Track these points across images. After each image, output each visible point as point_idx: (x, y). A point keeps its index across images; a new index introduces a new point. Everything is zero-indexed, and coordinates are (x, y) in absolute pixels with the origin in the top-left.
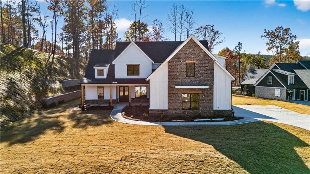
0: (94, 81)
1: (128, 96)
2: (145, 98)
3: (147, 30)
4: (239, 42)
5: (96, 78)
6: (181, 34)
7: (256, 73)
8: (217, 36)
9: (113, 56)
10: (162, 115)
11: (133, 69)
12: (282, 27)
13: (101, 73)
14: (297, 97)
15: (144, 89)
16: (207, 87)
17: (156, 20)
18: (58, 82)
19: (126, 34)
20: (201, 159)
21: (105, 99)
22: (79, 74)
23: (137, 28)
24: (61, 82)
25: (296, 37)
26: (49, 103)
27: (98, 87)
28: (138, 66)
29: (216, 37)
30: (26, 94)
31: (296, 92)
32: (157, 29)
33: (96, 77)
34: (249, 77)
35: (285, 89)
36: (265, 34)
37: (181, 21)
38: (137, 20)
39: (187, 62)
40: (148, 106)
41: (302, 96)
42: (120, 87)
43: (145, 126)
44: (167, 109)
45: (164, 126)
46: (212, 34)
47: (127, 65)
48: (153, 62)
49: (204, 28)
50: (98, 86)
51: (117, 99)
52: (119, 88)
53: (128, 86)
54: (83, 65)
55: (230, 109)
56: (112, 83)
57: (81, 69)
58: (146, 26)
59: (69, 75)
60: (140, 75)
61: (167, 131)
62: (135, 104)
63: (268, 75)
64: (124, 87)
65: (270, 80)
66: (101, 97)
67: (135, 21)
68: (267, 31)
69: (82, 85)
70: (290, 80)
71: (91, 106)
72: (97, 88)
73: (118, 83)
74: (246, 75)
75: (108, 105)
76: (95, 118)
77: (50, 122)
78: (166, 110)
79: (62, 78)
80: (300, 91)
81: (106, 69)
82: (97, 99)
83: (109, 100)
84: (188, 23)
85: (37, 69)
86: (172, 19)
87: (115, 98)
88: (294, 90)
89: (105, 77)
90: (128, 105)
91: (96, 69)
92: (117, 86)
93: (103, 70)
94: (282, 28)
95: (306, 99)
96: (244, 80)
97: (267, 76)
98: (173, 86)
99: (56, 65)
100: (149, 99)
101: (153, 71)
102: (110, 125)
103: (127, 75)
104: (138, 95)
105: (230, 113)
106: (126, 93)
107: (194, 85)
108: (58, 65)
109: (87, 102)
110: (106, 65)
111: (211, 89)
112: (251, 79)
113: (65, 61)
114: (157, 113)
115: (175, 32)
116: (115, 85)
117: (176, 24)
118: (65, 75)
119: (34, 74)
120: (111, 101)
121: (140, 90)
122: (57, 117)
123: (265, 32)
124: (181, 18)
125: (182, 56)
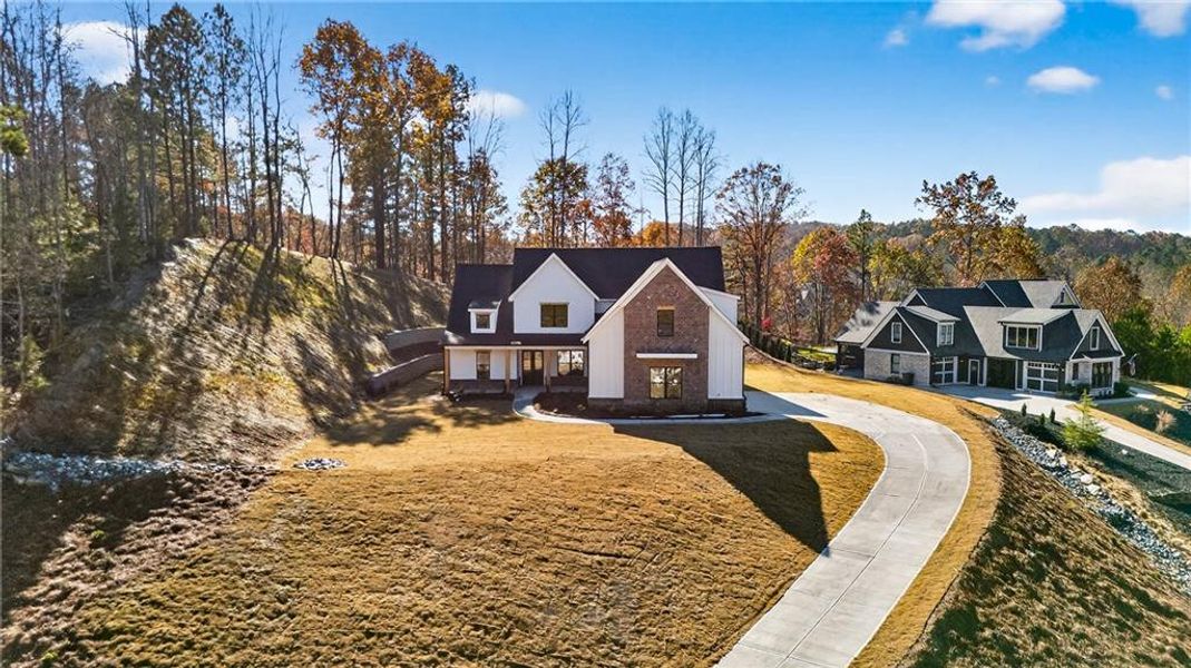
0: (470, 340)
1: (542, 371)
2: (579, 376)
3: (583, 186)
4: (863, 211)
5: (472, 332)
6: (682, 194)
7: (878, 312)
8: (789, 196)
9: (509, 282)
10: (612, 409)
11: (554, 313)
12: (974, 176)
13: (483, 322)
14: (962, 377)
15: (578, 357)
16: (695, 356)
17: (611, 156)
18: (374, 338)
19: (525, 195)
20: (657, 460)
21: (492, 377)
22: (412, 316)
23: (556, 181)
24: (380, 337)
25: (1013, 204)
26: (377, 386)
27: (478, 352)
28: (564, 307)
29: (787, 201)
30: (333, 367)
31: (959, 363)
32: (614, 180)
33: (474, 329)
34: (859, 322)
35: (926, 357)
36: (927, 195)
37: (682, 157)
38: (558, 156)
39: (659, 308)
40: (587, 393)
41: (974, 374)
42: (524, 351)
43: (579, 425)
44: (622, 396)
45: (613, 425)
46: (774, 193)
47: (540, 303)
48: (598, 298)
49: (753, 173)
50: (479, 350)
51: (519, 378)
52: (521, 356)
53: (542, 351)
54: (417, 289)
55: (741, 397)
56: (510, 345)
57: (415, 301)
58: (584, 170)
59: (390, 318)
60: (568, 326)
61: (616, 431)
62: (559, 390)
63: (893, 320)
64: (533, 352)
65: (896, 335)
66: (483, 373)
67: (550, 158)
68: (930, 186)
69: (446, 348)
70: (943, 334)
71: (466, 392)
72: (476, 354)
73: (523, 345)
74: (854, 317)
75: (501, 391)
76: (486, 413)
77: (404, 420)
78: (620, 399)
79: (379, 327)
80: (970, 361)
81: (493, 314)
82: (475, 377)
83: (503, 381)
84: (701, 165)
85: (325, 307)
86: (656, 150)
87: (514, 376)
88: (956, 359)
89: (492, 329)
90: (545, 390)
91: (473, 313)
92: (518, 351)
93: (488, 316)
94: (975, 178)
95: (981, 382)
96: (846, 330)
97: (889, 323)
98: (633, 353)
99: (357, 294)
100: (587, 379)
101: (598, 317)
102: (518, 423)
103: (539, 325)
104: (564, 369)
105: (739, 403)
106: (538, 364)
107: (673, 353)
108: (361, 293)
109: (455, 383)
110: (495, 303)
111: (703, 358)
112: (861, 328)
113: (372, 281)
114: (603, 404)
115: (665, 188)
116: (516, 347)
117: (669, 165)
118: (382, 319)
119: (325, 320)
120: (508, 382)
121: (568, 359)
122: (412, 411)
123: (926, 189)
124: (681, 145)
125: (649, 297)
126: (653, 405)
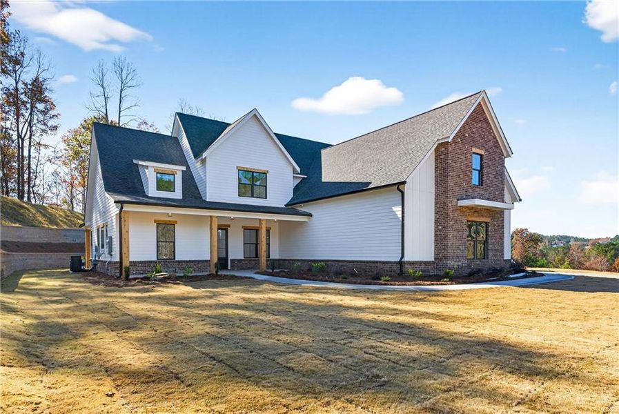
5: (150, 194)
27: (158, 223)
33: (154, 192)
39: (474, 149)
44: (433, 259)
47: (237, 167)
60: (268, 196)
72: (155, 225)
81: (180, 173)
89: (178, 194)
91: (152, 167)
93: (173, 174)
98: (454, 201)
103: (237, 193)
111: (501, 214)
114: (418, 269)
125: (467, 135)
126: (469, 266)
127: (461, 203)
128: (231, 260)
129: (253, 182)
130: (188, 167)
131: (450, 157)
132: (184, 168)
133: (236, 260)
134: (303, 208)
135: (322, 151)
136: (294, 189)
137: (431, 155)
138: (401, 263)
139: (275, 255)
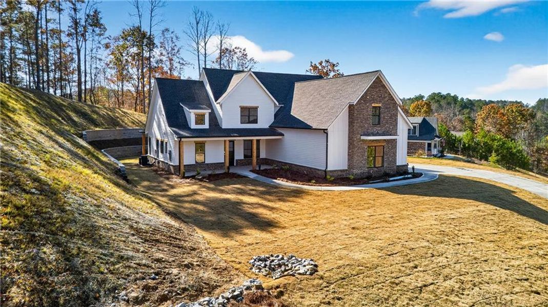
13: (200, 120)
27: (196, 143)
33: (194, 126)
39: (373, 105)
47: (240, 107)
48: (277, 104)
50: (198, 141)
55: (406, 164)
60: (258, 122)
72: (194, 144)
78: (346, 170)
81: (208, 114)
89: (206, 126)
91: (193, 112)
93: (204, 115)
103: (240, 122)
105: (406, 167)
107: (380, 135)
114: (336, 174)
125: (368, 97)
126: (369, 173)
127: (363, 138)
128: (236, 160)
129: (249, 114)
130: (212, 110)
131: (356, 112)
132: (210, 111)
133: (238, 160)
134: (280, 130)
135: (296, 84)
136: (275, 115)
137: (346, 110)
138: (325, 171)
139: (263, 155)
